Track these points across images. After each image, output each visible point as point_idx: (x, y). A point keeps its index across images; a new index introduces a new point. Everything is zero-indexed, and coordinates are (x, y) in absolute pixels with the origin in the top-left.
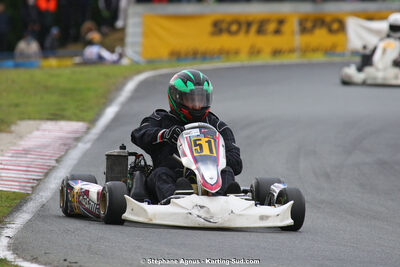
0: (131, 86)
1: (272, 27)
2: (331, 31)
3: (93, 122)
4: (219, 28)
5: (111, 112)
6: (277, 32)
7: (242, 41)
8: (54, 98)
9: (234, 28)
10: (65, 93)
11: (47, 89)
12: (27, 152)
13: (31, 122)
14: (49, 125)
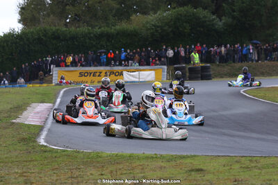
0: (62, 92)
1: (98, 74)
2: (115, 75)
3: (54, 103)
4: (81, 74)
5: (59, 100)
6: (99, 76)
7: (89, 79)
8: (40, 96)
9: (86, 74)
10: (42, 94)
11: (37, 93)
12: (38, 113)
13: (37, 104)
14: (41, 104)
